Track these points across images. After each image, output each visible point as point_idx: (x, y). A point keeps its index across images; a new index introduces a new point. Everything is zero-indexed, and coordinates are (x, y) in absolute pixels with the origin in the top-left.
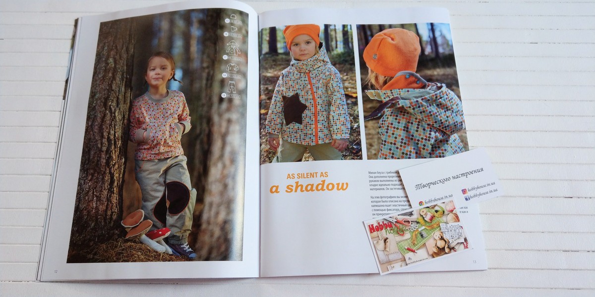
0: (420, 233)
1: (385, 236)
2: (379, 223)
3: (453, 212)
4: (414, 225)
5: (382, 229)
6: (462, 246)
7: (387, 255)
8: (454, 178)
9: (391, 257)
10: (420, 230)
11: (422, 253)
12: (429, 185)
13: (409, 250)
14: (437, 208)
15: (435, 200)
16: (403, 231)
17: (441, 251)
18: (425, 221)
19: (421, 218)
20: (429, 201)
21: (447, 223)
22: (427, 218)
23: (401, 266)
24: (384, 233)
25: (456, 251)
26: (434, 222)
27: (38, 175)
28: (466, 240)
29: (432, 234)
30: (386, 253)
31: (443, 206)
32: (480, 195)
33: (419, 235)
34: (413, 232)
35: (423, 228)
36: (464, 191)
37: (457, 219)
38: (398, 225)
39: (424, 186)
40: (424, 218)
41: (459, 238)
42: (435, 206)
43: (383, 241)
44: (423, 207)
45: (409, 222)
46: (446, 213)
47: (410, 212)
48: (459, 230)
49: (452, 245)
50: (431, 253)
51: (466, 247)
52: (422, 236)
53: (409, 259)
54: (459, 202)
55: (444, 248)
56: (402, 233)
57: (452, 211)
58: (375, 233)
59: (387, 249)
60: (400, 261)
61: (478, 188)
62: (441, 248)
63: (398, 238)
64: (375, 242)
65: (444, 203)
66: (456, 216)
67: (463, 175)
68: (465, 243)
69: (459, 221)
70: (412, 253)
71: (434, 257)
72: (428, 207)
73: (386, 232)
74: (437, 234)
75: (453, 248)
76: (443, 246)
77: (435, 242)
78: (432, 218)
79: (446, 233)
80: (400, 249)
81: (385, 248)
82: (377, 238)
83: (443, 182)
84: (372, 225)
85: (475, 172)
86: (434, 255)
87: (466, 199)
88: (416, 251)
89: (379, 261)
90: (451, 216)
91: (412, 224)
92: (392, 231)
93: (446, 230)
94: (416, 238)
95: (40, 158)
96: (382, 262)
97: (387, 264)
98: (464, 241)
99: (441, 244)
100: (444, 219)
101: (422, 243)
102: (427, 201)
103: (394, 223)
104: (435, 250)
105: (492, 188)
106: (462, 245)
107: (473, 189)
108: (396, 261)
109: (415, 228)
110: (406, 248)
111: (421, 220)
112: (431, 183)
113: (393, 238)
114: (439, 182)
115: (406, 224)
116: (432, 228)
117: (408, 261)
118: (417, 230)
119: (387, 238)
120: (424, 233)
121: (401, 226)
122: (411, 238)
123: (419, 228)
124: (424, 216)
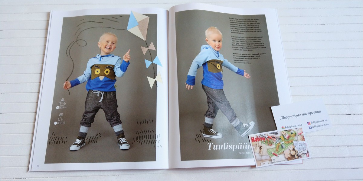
0: (281, 145)
1: (261, 145)
2: (257, 137)
4: (278, 140)
5: (259, 141)
6: (305, 155)
7: (261, 156)
8: (303, 115)
9: (263, 158)
10: (281, 143)
11: (281, 157)
12: (288, 117)
13: (274, 154)
14: (292, 132)
15: (291, 127)
16: (271, 143)
17: (293, 157)
18: (285, 138)
19: (283, 136)
21: (297, 141)
22: (286, 137)
23: (269, 163)
24: (260, 143)
25: (301, 158)
26: (290, 140)
27: (28, 112)
28: (308, 152)
29: (288, 146)
30: (260, 155)
31: (296, 130)
32: (318, 126)
33: (280, 146)
34: (277, 144)
35: (283, 142)
36: (309, 123)
37: (303, 139)
38: (269, 139)
39: (285, 118)
40: (284, 137)
41: (304, 150)
42: (291, 130)
43: (259, 148)
44: (283, 130)
45: (275, 138)
46: (297, 135)
47: (276, 132)
49: (300, 154)
50: (287, 157)
51: (308, 156)
52: (282, 147)
53: (274, 159)
54: (305, 129)
55: (294, 156)
56: (270, 144)
57: (301, 134)
58: (255, 143)
59: (261, 153)
60: (268, 160)
61: (317, 122)
62: (293, 155)
63: (268, 147)
64: (254, 148)
65: (296, 129)
66: (303, 138)
67: (308, 113)
68: (307, 154)
69: (304, 140)
70: (276, 156)
71: (288, 160)
72: (287, 130)
73: (261, 142)
74: (291, 147)
75: (300, 156)
76: (294, 154)
77: (290, 151)
78: (289, 137)
79: (297, 147)
80: (269, 153)
81: (260, 152)
82: (256, 146)
83: (297, 117)
84: (253, 138)
85: (316, 112)
86: (289, 159)
87: (310, 128)
88: (278, 156)
89: (256, 159)
90: (300, 137)
91: (277, 139)
92: (265, 142)
93: (297, 145)
94: (279, 148)
95: (29, 102)
97: (260, 161)
98: (306, 152)
99: (293, 153)
100: (296, 138)
101: (282, 151)
102: (287, 126)
103: (266, 138)
104: (289, 156)
105: (325, 123)
107: (314, 122)
108: (266, 160)
109: (278, 142)
110: (272, 153)
111: (282, 137)
112: (290, 117)
113: (265, 146)
114: (294, 116)
115: (273, 139)
116: (289, 143)
117: (273, 161)
118: (280, 143)
119: (261, 146)
120: (284, 146)
121: (270, 140)
122: (276, 147)
123: (281, 142)
124: (284, 136)
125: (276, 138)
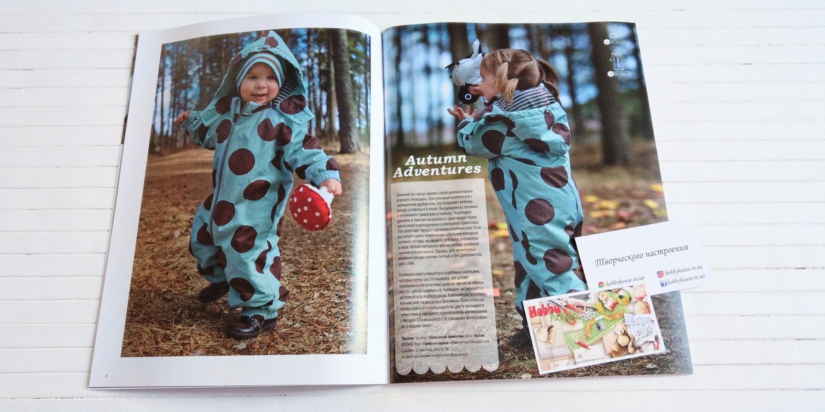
0: (597, 324)
1: (550, 324)
2: (543, 306)
3: (643, 300)
4: (589, 313)
5: (546, 314)
6: (651, 346)
7: (551, 349)
8: (647, 255)
9: (556, 352)
10: (596, 319)
11: (596, 350)
12: (614, 261)
13: (580, 344)
14: (621, 293)
15: (621, 282)
16: (574, 319)
17: (622, 350)
18: (605, 308)
19: (600, 304)
20: (612, 283)
21: (633, 314)
22: (608, 305)
23: (568, 365)
24: (548, 319)
25: (642, 352)
26: (616, 311)
28: (657, 338)
30: (549, 345)
31: (630, 290)
32: (681, 280)
33: (595, 326)
34: (587, 322)
35: (602, 317)
36: (660, 274)
37: (648, 309)
38: (569, 310)
39: (607, 262)
40: (603, 304)
41: (647, 335)
42: (619, 290)
43: (546, 329)
44: (602, 289)
45: (583, 307)
46: (634, 300)
47: (585, 295)
48: (649, 325)
49: (638, 344)
51: (657, 348)
52: (599, 327)
53: (580, 356)
55: (626, 347)
56: (572, 321)
57: (642, 298)
58: (537, 318)
59: (551, 341)
61: (679, 271)
62: (623, 345)
63: (567, 328)
64: (535, 330)
65: (632, 287)
66: (646, 306)
67: (660, 252)
68: (656, 343)
70: (584, 349)
72: (610, 291)
73: (552, 317)
74: (619, 328)
75: (639, 348)
76: (626, 344)
78: (614, 305)
79: (632, 327)
80: (568, 342)
81: (548, 339)
82: (539, 325)
83: (633, 259)
84: (534, 307)
85: (677, 249)
86: (613, 354)
87: (662, 285)
88: (589, 347)
89: (539, 356)
90: (639, 306)
91: (587, 310)
92: (559, 318)
93: (632, 323)
94: (591, 329)
96: (542, 357)
97: (549, 360)
98: (654, 340)
99: (623, 341)
100: (630, 308)
101: (598, 337)
102: (610, 282)
103: (564, 307)
105: (698, 273)
106: (652, 344)
107: (673, 272)
108: (561, 357)
109: (590, 317)
110: (577, 341)
111: (599, 306)
112: (617, 259)
113: (560, 327)
114: (627, 258)
115: (579, 309)
116: (613, 318)
117: (577, 359)
118: (593, 319)
119: (552, 326)
120: (602, 325)
121: (572, 312)
122: (585, 329)
123: (596, 317)
124: (604, 302)
125: (585, 309)
